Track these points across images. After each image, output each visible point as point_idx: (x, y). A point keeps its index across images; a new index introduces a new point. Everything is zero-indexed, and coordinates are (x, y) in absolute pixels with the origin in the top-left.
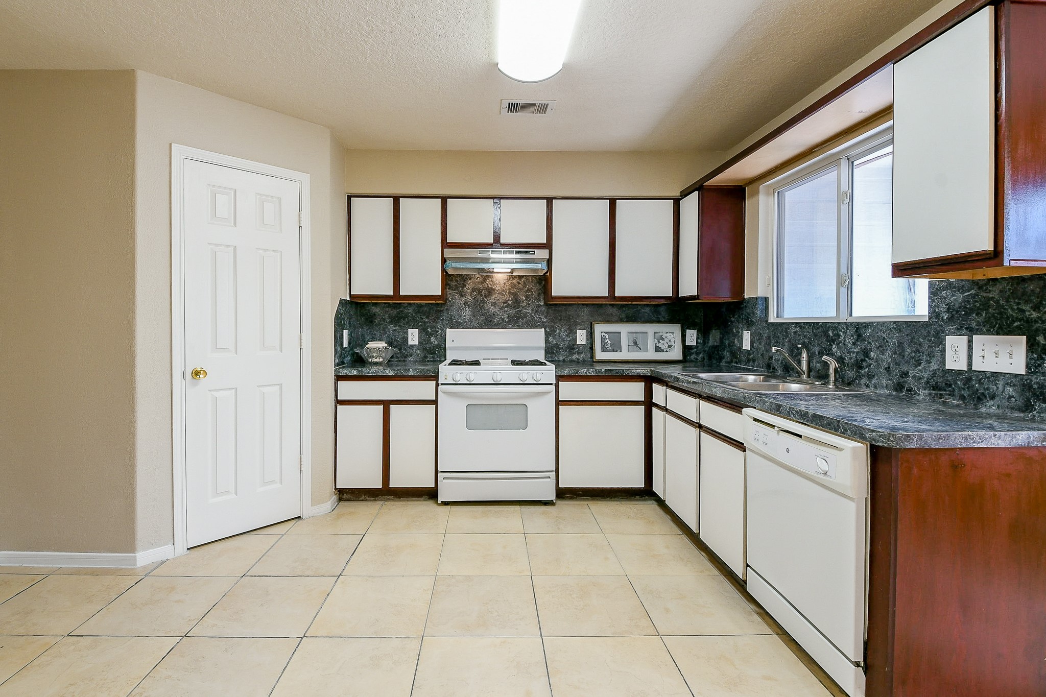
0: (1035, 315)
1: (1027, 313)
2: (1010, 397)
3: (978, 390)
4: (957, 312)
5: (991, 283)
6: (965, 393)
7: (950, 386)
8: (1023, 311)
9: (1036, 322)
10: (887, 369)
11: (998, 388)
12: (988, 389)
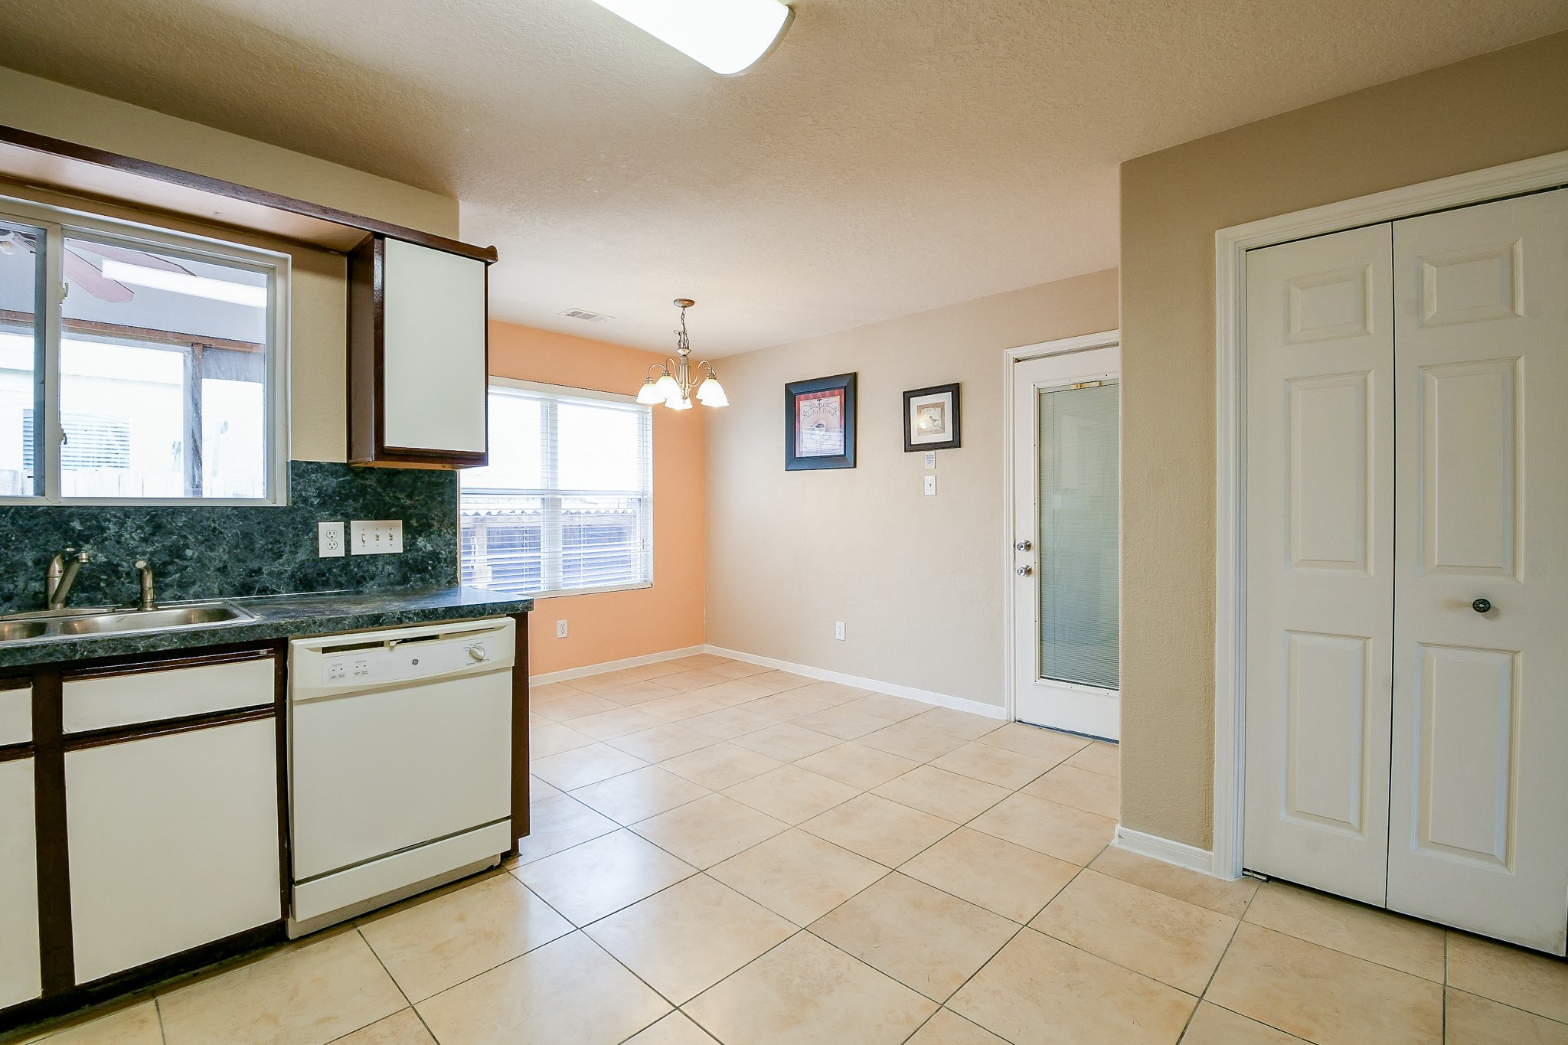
0: (408, 502)
1: (402, 501)
2: (389, 574)
3: (356, 574)
4: (331, 497)
5: (367, 471)
6: (343, 579)
7: (324, 575)
8: (399, 499)
9: (410, 508)
10: (223, 570)
11: (377, 568)
12: (368, 571)
